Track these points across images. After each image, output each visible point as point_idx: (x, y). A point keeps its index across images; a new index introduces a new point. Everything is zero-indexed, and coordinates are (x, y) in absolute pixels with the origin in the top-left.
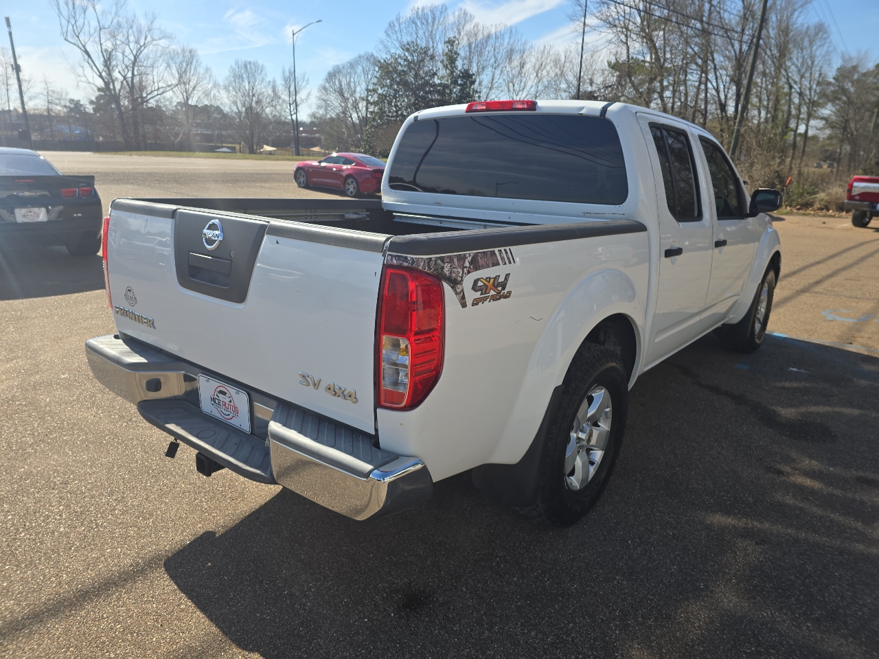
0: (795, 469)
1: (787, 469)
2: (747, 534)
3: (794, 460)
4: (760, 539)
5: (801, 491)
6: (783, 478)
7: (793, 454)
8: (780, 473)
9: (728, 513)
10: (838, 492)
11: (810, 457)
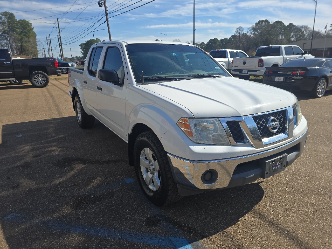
0: (57, 150)
1: (59, 149)
2: (55, 137)
3: (60, 152)
4: (52, 137)
5: (52, 146)
6: (58, 147)
7: (62, 153)
8: (60, 148)
9: (61, 137)
10: (43, 150)
11: (56, 155)
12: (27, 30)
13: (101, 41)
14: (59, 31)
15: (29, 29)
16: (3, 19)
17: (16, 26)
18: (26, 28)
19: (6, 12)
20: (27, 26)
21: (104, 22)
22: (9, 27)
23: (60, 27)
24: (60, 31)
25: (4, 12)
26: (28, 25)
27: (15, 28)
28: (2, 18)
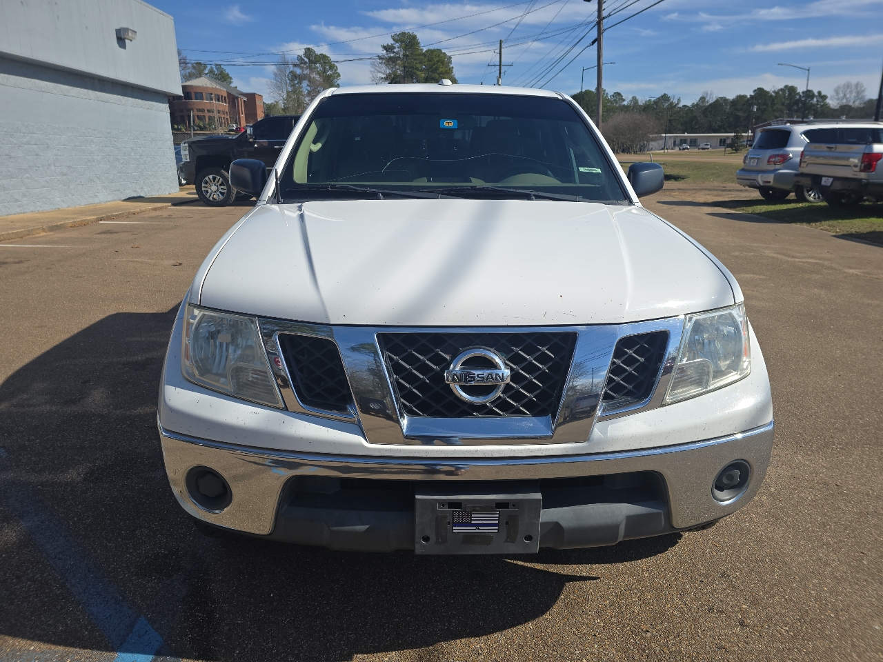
12: (439, 74)
13: (607, 94)
14: (500, 73)
15: (444, 71)
16: (396, 50)
17: (418, 65)
18: (437, 69)
19: (403, 34)
20: (439, 64)
21: (593, 43)
22: (404, 67)
23: (502, 63)
24: (502, 72)
25: (400, 34)
26: (443, 62)
27: (417, 69)
28: (394, 48)
